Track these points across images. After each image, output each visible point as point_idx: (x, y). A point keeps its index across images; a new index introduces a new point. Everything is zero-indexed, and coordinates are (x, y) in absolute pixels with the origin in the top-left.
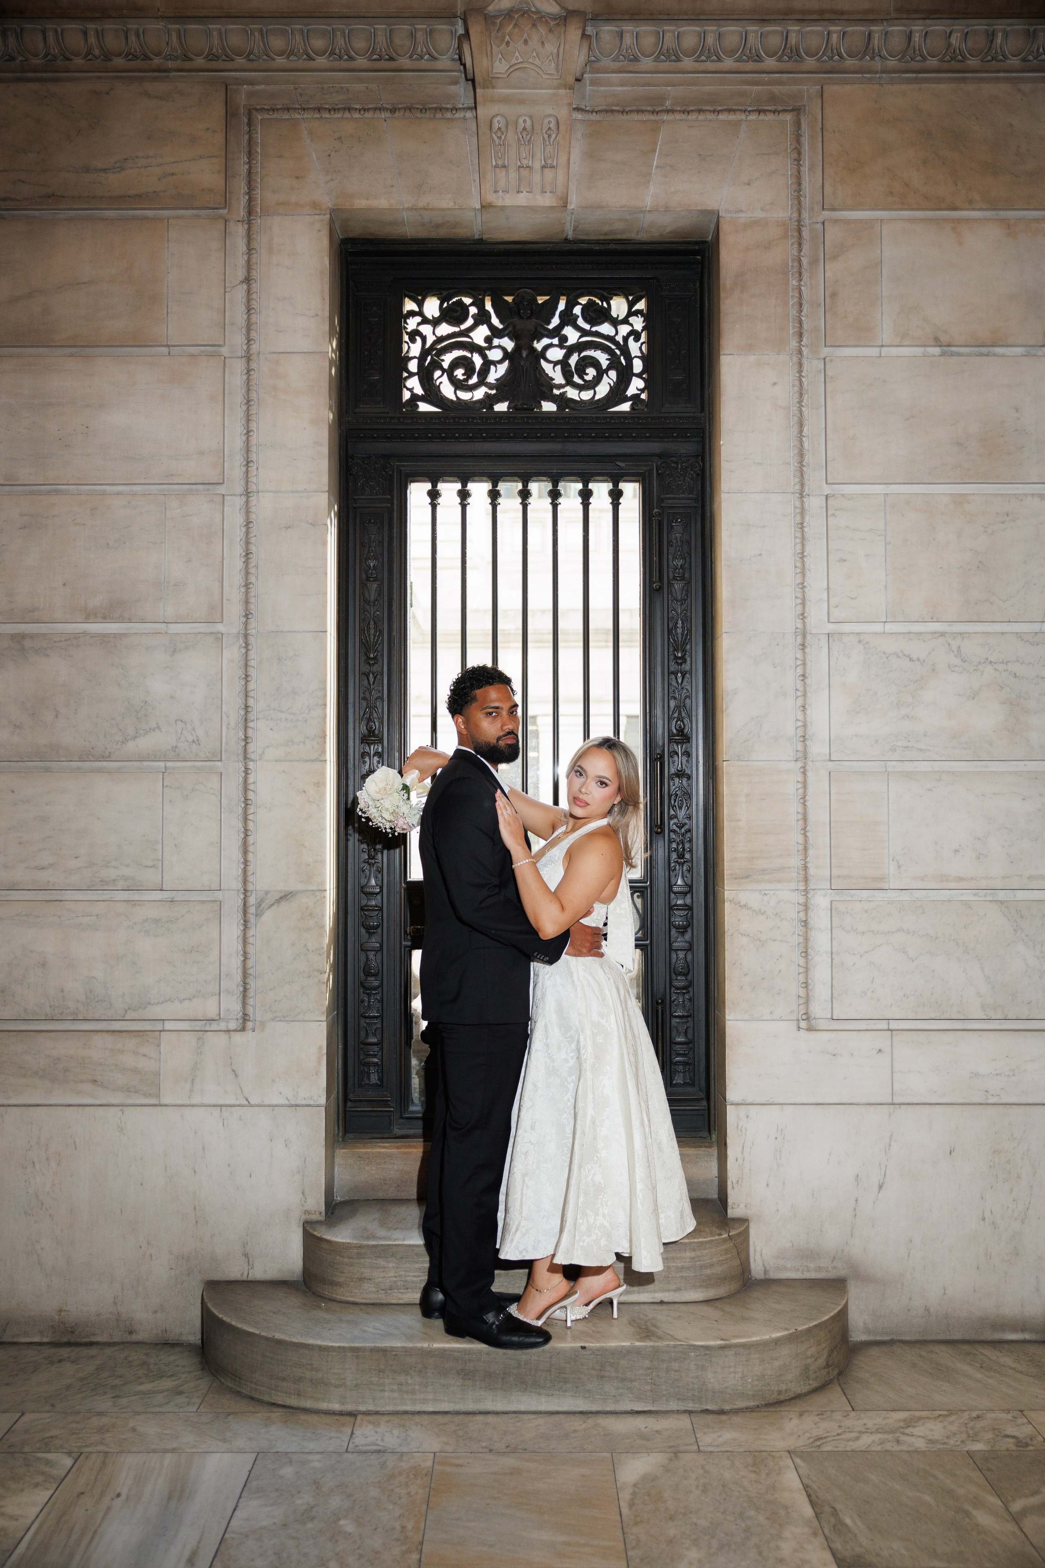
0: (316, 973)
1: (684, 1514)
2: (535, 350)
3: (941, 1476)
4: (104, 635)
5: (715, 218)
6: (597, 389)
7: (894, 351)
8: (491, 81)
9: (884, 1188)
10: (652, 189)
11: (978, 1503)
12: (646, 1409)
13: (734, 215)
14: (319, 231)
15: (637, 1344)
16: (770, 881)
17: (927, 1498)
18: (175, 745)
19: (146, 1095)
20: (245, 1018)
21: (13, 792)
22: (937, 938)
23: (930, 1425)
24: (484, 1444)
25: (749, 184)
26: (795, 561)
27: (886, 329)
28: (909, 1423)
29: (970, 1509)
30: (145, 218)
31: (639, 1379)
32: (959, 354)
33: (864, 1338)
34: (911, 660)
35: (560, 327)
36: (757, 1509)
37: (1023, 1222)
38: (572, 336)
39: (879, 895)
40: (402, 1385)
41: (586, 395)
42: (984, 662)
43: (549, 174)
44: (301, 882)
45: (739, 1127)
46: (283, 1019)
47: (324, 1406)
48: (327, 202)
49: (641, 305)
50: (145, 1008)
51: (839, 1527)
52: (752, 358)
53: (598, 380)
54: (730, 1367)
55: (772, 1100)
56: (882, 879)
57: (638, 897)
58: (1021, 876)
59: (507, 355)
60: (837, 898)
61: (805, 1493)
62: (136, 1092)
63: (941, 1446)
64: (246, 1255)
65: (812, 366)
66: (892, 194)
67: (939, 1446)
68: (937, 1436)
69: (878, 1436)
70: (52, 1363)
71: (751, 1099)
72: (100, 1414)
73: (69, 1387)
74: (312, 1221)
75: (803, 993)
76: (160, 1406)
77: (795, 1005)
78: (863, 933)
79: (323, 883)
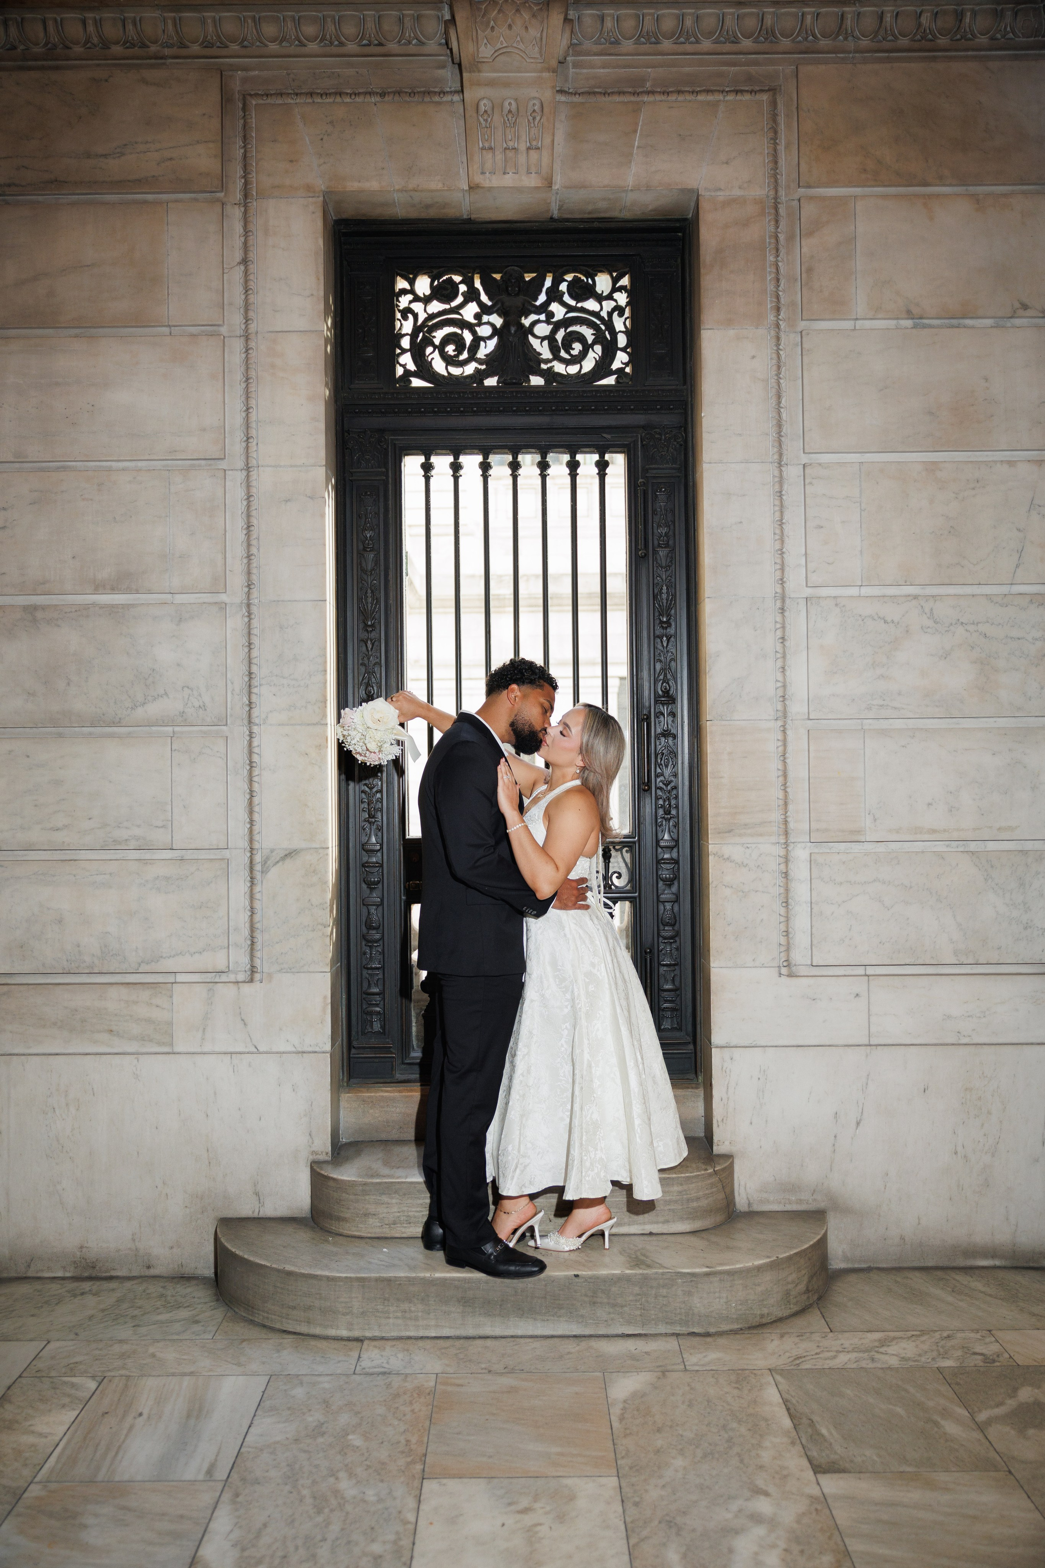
0: (320, 927)
1: (671, 1427)
2: (522, 326)
3: (912, 1390)
4: (112, 606)
5: (696, 197)
6: (583, 363)
7: (868, 324)
8: (477, 65)
9: (861, 1124)
10: (634, 169)
11: (945, 1413)
12: (636, 1332)
13: (713, 194)
14: (313, 213)
15: (628, 1272)
16: (752, 835)
17: (899, 1410)
18: (182, 711)
19: (159, 1044)
20: (253, 970)
21: (28, 757)
22: (911, 887)
23: (904, 1344)
24: (483, 1366)
25: (727, 163)
26: (774, 528)
27: (860, 304)
28: (883, 1343)
29: (939, 1419)
30: (145, 202)
31: (629, 1305)
32: (930, 326)
33: (843, 1265)
34: (886, 622)
35: (547, 303)
36: (740, 1422)
37: (993, 1156)
38: (558, 311)
39: (856, 847)
40: (405, 1312)
41: (573, 369)
42: (956, 623)
43: (534, 154)
44: (304, 840)
45: (724, 1068)
46: (289, 970)
47: (332, 1332)
48: (321, 185)
49: (625, 281)
50: (158, 961)
51: (816, 1437)
52: (732, 333)
53: (583, 354)
54: (715, 1293)
55: (755, 1043)
56: (859, 831)
57: (627, 851)
58: (991, 827)
59: (496, 331)
60: (816, 851)
61: (784, 1407)
62: (151, 1041)
63: (913, 1363)
64: (257, 1194)
65: (789, 339)
66: (865, 170)
67: (911, 1363)
68: (909, 1354)
69: (854, 1355)
70: (75, 1296)
71: (735, 1042)
72: (121, 1341)
73: (91, 1317)
74: (319, 1161)
75: (784, 941)
76: (178, 1334)
77: (776, 953)
78: (841, 884)
79: (326, 841)
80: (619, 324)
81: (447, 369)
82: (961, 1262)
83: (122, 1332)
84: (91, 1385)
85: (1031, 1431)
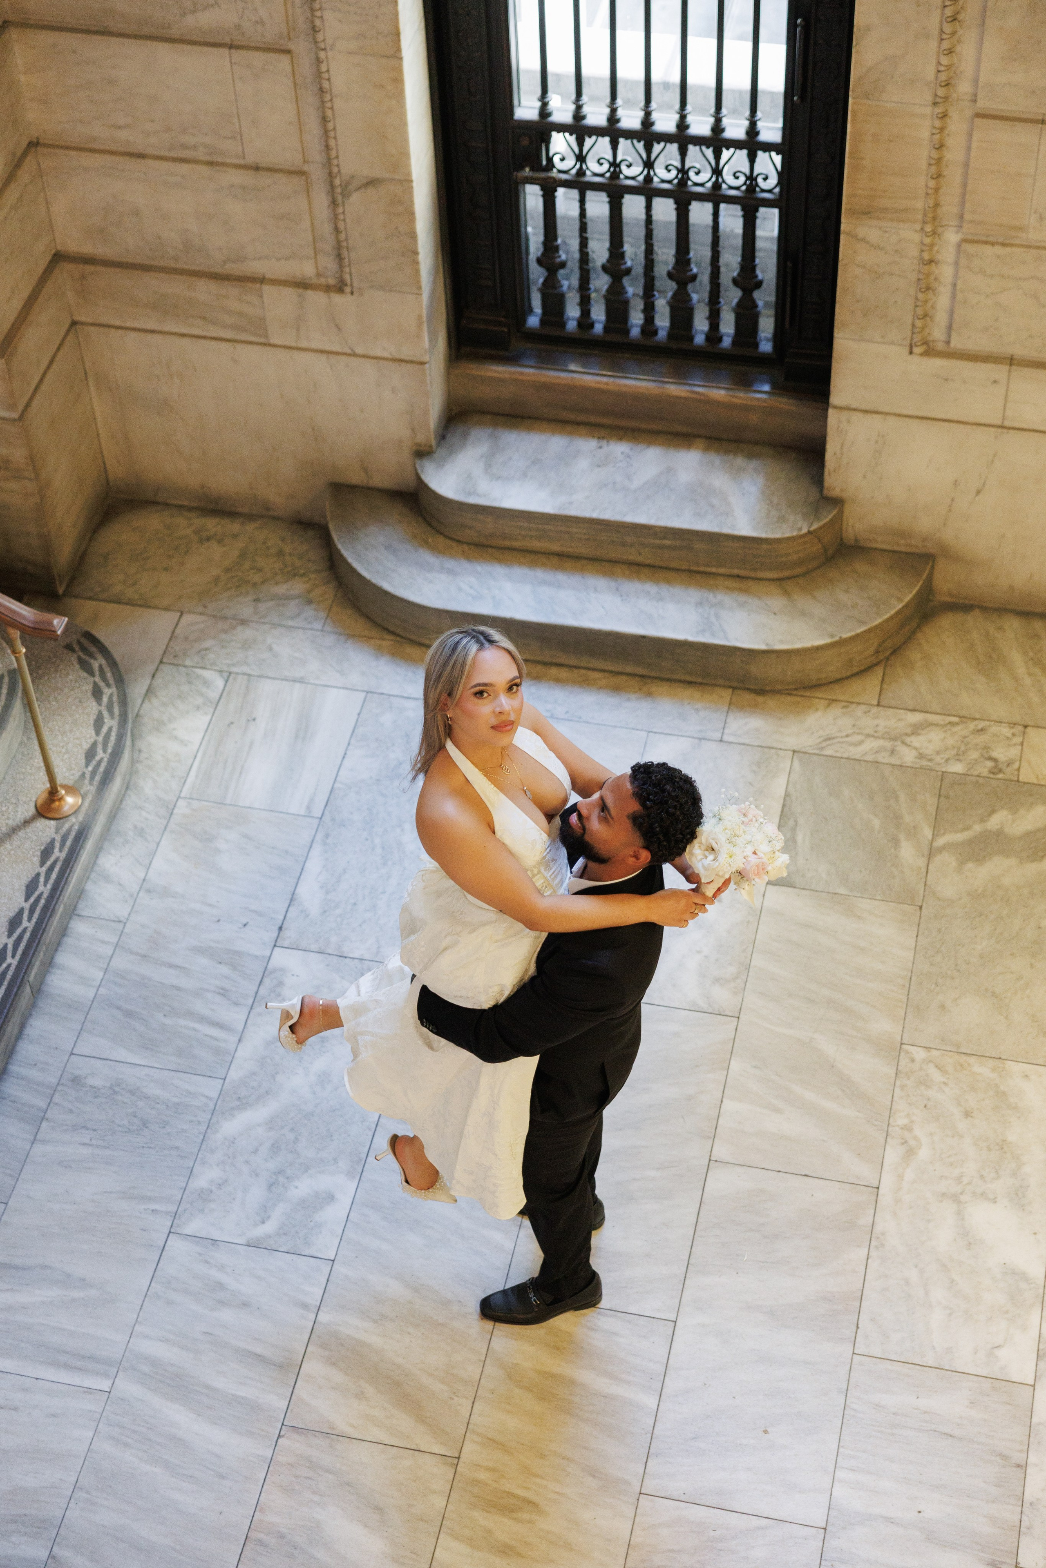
3: (904, 799)
9: (983, 493)
11: (912, 833)
12: (697, 681)
16: (892, 220)
18: (238, 23)
19: (255, 335)
20: (343, 282)
23: (932, 735)
28: (916, 730)
29: (904, 839)
31: (692, 662)
33: (947, 599)
44: (387, 169)
45: (840, 428)
46: (380, 288)
50: (243, 261)
54: (772, 665)
55: (877, 409)
56: (1021, 227)
61: (782, 802)
62: (246, 331)
64: (365, 469)
67: (924, 763)
68: (929, 750)
69: (881, 742)
70: (201, 541)
71: (854, 405)
72: (244, 622)
73: (217, 580)
74: (422, 453)
75: (919, 323)
76: (292, 618)
77: (909, 333)
78: (992, 276)
79: (409, 174)
83: (244, 607)
84: (220, 683)
85: (970, 865)
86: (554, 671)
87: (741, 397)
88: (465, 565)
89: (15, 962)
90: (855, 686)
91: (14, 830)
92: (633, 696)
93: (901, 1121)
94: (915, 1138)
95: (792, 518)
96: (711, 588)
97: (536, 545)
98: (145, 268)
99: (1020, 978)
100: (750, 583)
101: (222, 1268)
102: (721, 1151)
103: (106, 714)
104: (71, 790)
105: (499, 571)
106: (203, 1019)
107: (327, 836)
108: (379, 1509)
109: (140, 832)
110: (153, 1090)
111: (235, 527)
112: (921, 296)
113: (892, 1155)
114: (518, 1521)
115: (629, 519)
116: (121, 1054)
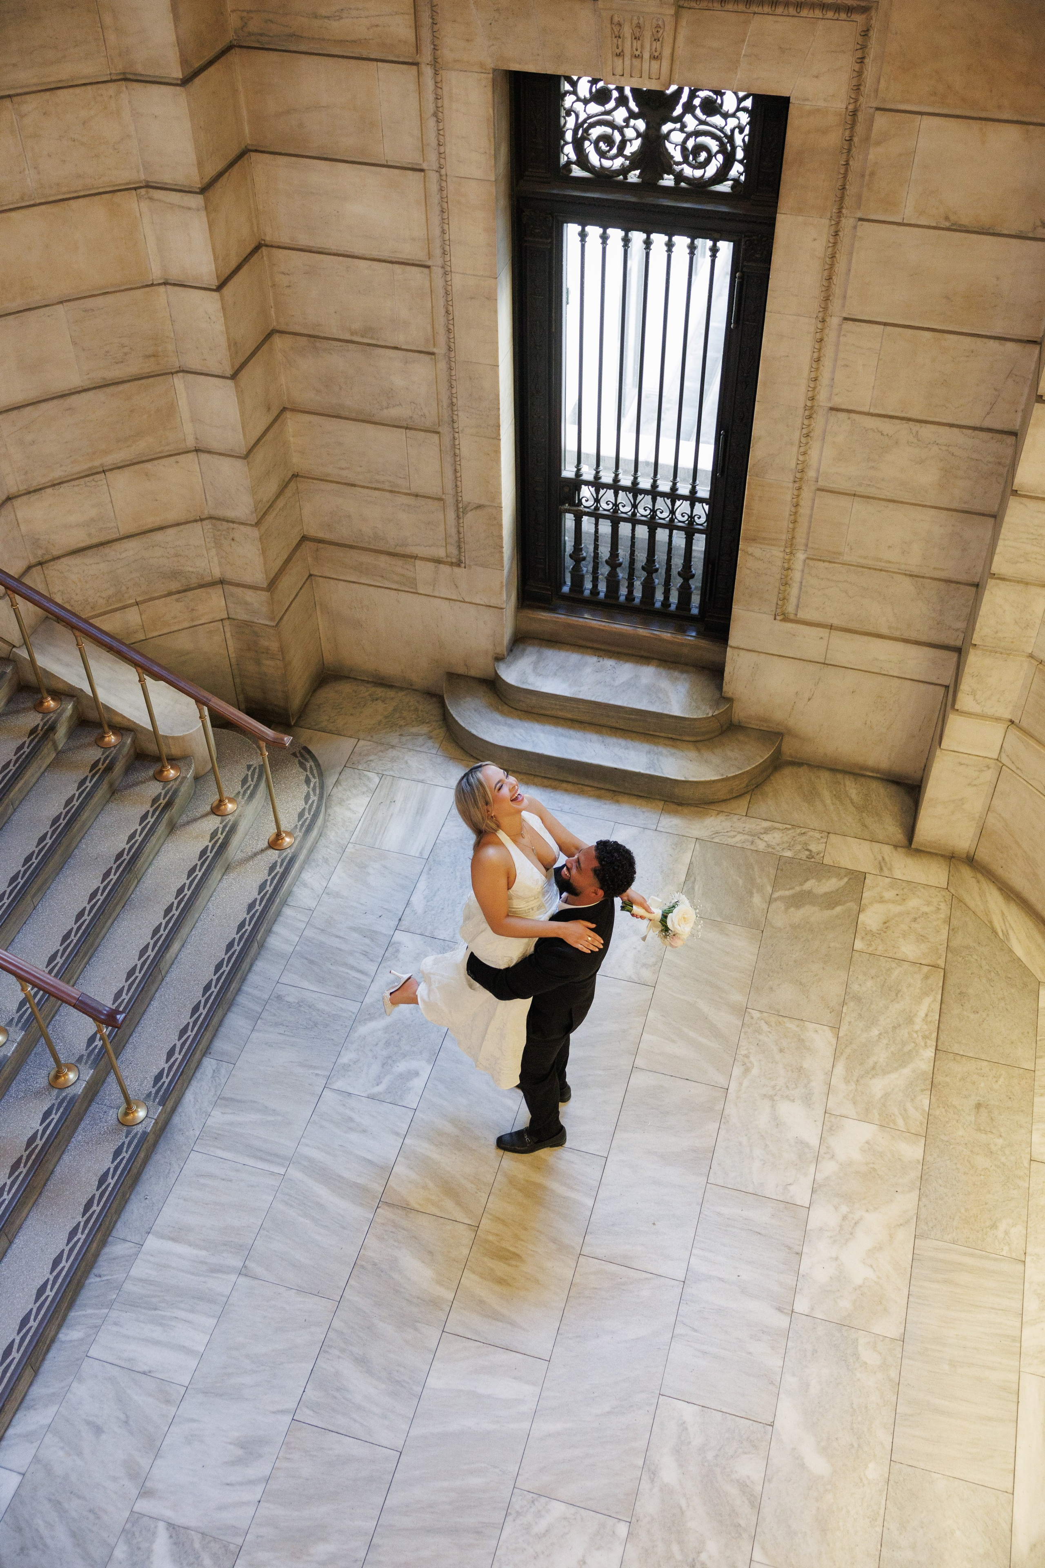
0: (498, 547)
2: (662, 132)
3: (755, 870)
6: (707, 168)
9: (812, 700)
10: (739, 74)
11: (761, 889)
13: (802, 103)
14: (485, 86)
16: (768, 544)
17: (740, 882)
18: (411, 415)
19: (410, 587)
20: (460, 561)
21: (321, 426)
22: (868, 589)
23: (776, 835)
25: (817, 77)
26: (813, 363)
27: (909, 206)
28: (766, 831)
29: (755, 892)
33: (788, 758)
34: (882, 434)
35: (682, 116)
37: (888, 729)
38: (691, 123)
41: (698, 173)
42: (934, 443)
43: (655, 65)
44: (488, 500)
45: (733, 659)
46: (481, 565)
48: (490, 64)
49: (748, 103)
50: (407, 545)
52: (800, 219)
53: (708, 161)
55: (755, 649)
56: (840, 553)
57: (706, 505)
59: (639, 135)
60: (810, 562)
61: (688, 867)
62: (405, 585)
65: (848, 223)
66: (935, 94)
67: (770, 850)
68: (773, 843)
69: (746, 837)
70: (373, 700)
71: (742, 646)
72: (393, 747)
73: (380, 722)
74: (499, 659)
75: (780, 603)
76: (420, 746)
77: (774, 609)
78: (822, 579)
79: (501, 503)
80: (739, 139)
81: (600, 160)
82: (857, 771)
83: (394, 739)
84: (377, 780)
85: (792, 909)
86: (564, 785)
87: (679, 638)
88: (519, 722)
89: (250, 928)
90: (734, 804)
91: (256, 854)
92: (608, 802)
93: (744, 1052)
94: (751, 1062)
95: (703, 708)
96: (656, 744)
97: (560, 714)
98: (351, 547)
99: (816, 975)
100: (678, 743)
101: (352, 1109)
102: (639, 1062)
103: (311, 793)
104: (289, 834)
105: (537, 727)
106: (353, 968)
107: (430, 869)
108: (431, 1253)
109: (326, 861)
110: (321, 1006)
111: (391, 693)
112: (782, 588)
113: (737, 1071)
114: (509, 1265)
115: (611, 702)
116: (305, 984)
